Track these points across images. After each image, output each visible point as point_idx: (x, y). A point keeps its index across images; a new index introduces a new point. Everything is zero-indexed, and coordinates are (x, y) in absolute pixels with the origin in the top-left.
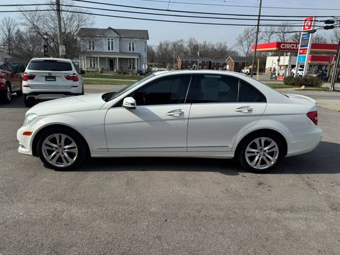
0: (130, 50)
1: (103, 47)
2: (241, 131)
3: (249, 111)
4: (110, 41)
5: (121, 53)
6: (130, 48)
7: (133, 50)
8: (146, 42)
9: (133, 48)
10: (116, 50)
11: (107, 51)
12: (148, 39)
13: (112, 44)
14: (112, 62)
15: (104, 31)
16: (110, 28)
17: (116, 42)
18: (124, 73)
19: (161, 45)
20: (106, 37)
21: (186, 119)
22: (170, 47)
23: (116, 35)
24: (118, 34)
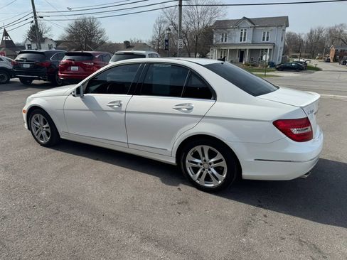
0: (264, 40)
1: (235, 39)
2: (178, 133)
3: (188, 109)
4: (244, 31)
5: (253, 43)
6: (264, 38)
7: (267, 40)
8: (284, 30)
9: (268, 38)
10: (248, 41)
11: (239, 42)
12: (287, 26)
13: (245, 35)
14: (242, 53)
15: (239, 21)
16: (245, 18)
17: (249, 32)
18: (253, 66)
19: (311, 33)
20: (239, 28)
21: (123, 111)
22: (324, 34)
23: (250, 24)
24: (252, 23)
